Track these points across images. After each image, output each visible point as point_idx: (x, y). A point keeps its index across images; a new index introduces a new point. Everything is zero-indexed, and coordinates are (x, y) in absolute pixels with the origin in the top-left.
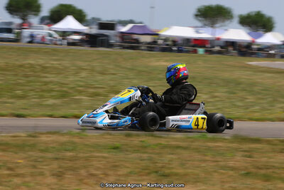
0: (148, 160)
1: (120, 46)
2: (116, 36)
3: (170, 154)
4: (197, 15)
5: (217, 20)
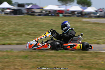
0: (40, 61)
1: (27, 14)
2: (25, 10)
3: (49, 59)
4: (59, 0)
5: (67, 2)
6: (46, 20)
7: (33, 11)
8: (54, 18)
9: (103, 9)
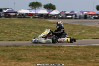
0: (14, 54)
1: (4, 17)
3: (21, 52)
4: (29, 6)
5: (36, 7)
6: (20, 21)
7: (9, 14)
8: (26, 20)
9: (65, 11)
